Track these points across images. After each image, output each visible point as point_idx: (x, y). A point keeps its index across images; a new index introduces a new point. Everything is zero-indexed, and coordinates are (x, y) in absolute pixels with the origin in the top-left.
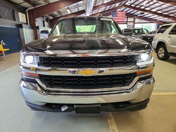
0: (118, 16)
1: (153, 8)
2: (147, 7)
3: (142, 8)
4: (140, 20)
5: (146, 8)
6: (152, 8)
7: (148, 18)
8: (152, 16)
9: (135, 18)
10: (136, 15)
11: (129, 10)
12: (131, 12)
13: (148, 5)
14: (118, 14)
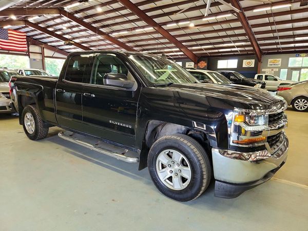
0: (9, 38)
1: (77, 38)
2: (68, 34)
3: (59, 33)
4: (53, 52)
5: (64, 34)
6: (75, 37)
7: (67, 51)
8: (73, 48)
9: (43, 48)
10: (45, 43)
11: (32, 31)
12: (36, 35)
13: (70, 30)
14: (9, 35)
